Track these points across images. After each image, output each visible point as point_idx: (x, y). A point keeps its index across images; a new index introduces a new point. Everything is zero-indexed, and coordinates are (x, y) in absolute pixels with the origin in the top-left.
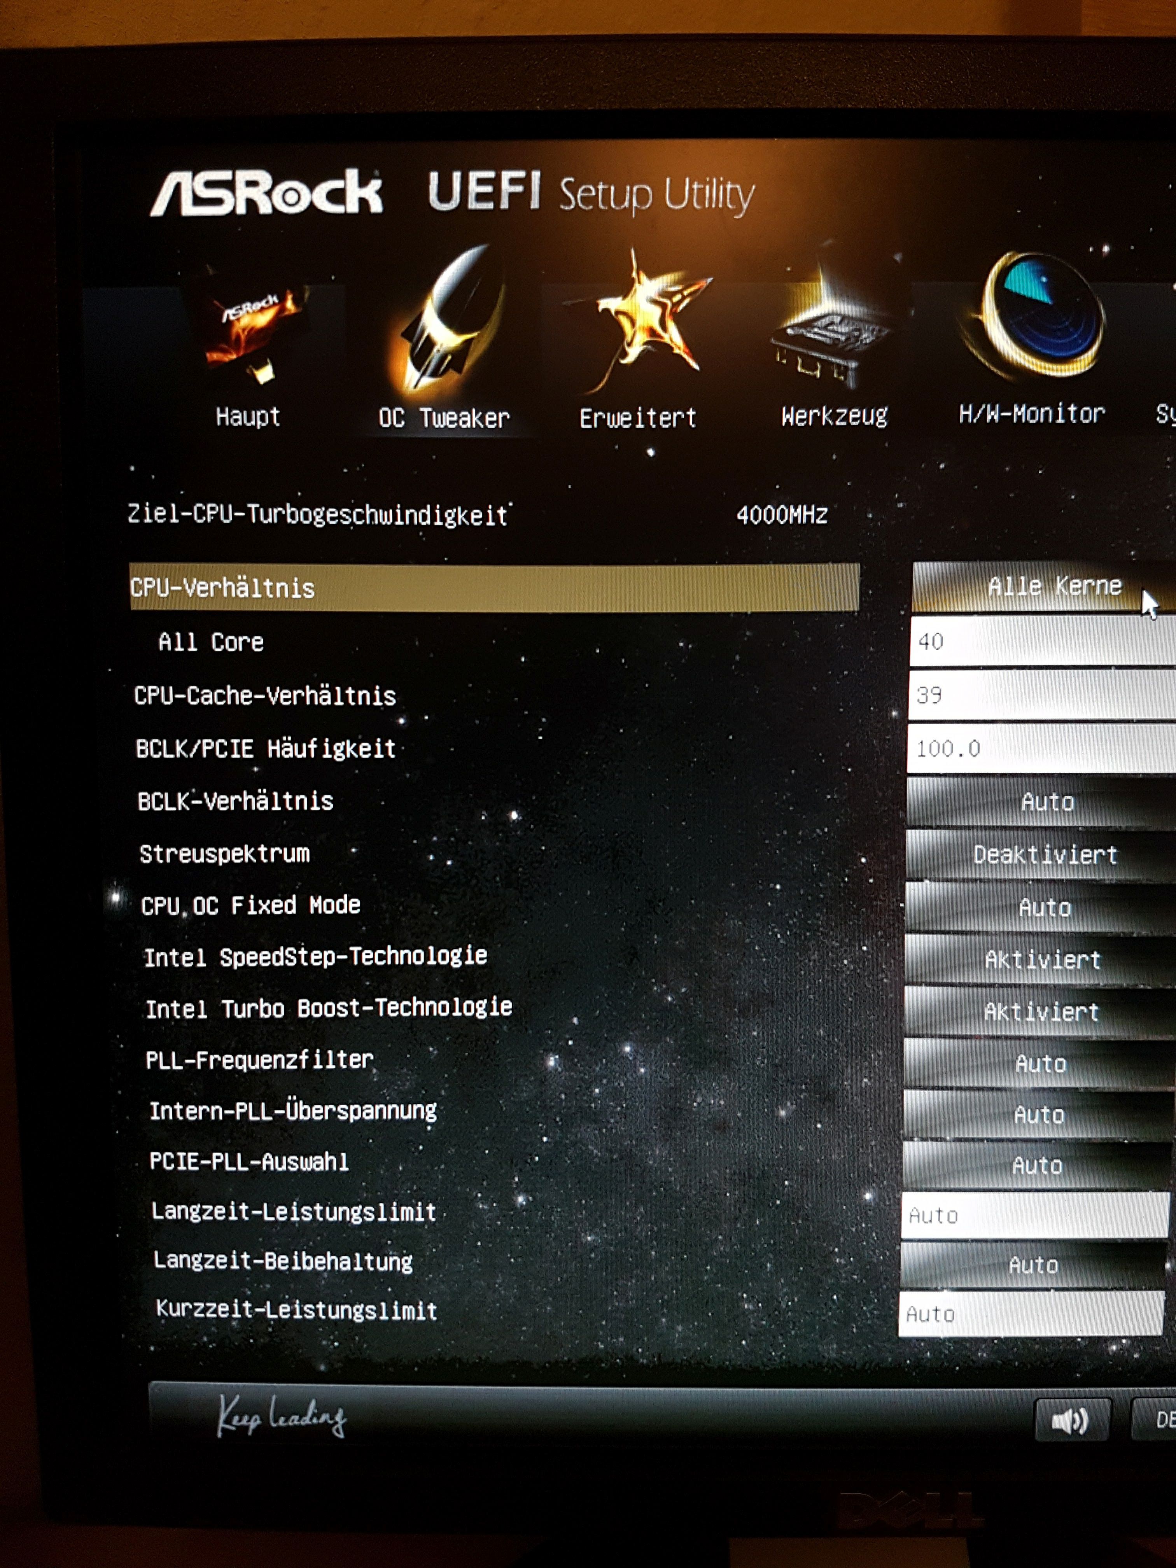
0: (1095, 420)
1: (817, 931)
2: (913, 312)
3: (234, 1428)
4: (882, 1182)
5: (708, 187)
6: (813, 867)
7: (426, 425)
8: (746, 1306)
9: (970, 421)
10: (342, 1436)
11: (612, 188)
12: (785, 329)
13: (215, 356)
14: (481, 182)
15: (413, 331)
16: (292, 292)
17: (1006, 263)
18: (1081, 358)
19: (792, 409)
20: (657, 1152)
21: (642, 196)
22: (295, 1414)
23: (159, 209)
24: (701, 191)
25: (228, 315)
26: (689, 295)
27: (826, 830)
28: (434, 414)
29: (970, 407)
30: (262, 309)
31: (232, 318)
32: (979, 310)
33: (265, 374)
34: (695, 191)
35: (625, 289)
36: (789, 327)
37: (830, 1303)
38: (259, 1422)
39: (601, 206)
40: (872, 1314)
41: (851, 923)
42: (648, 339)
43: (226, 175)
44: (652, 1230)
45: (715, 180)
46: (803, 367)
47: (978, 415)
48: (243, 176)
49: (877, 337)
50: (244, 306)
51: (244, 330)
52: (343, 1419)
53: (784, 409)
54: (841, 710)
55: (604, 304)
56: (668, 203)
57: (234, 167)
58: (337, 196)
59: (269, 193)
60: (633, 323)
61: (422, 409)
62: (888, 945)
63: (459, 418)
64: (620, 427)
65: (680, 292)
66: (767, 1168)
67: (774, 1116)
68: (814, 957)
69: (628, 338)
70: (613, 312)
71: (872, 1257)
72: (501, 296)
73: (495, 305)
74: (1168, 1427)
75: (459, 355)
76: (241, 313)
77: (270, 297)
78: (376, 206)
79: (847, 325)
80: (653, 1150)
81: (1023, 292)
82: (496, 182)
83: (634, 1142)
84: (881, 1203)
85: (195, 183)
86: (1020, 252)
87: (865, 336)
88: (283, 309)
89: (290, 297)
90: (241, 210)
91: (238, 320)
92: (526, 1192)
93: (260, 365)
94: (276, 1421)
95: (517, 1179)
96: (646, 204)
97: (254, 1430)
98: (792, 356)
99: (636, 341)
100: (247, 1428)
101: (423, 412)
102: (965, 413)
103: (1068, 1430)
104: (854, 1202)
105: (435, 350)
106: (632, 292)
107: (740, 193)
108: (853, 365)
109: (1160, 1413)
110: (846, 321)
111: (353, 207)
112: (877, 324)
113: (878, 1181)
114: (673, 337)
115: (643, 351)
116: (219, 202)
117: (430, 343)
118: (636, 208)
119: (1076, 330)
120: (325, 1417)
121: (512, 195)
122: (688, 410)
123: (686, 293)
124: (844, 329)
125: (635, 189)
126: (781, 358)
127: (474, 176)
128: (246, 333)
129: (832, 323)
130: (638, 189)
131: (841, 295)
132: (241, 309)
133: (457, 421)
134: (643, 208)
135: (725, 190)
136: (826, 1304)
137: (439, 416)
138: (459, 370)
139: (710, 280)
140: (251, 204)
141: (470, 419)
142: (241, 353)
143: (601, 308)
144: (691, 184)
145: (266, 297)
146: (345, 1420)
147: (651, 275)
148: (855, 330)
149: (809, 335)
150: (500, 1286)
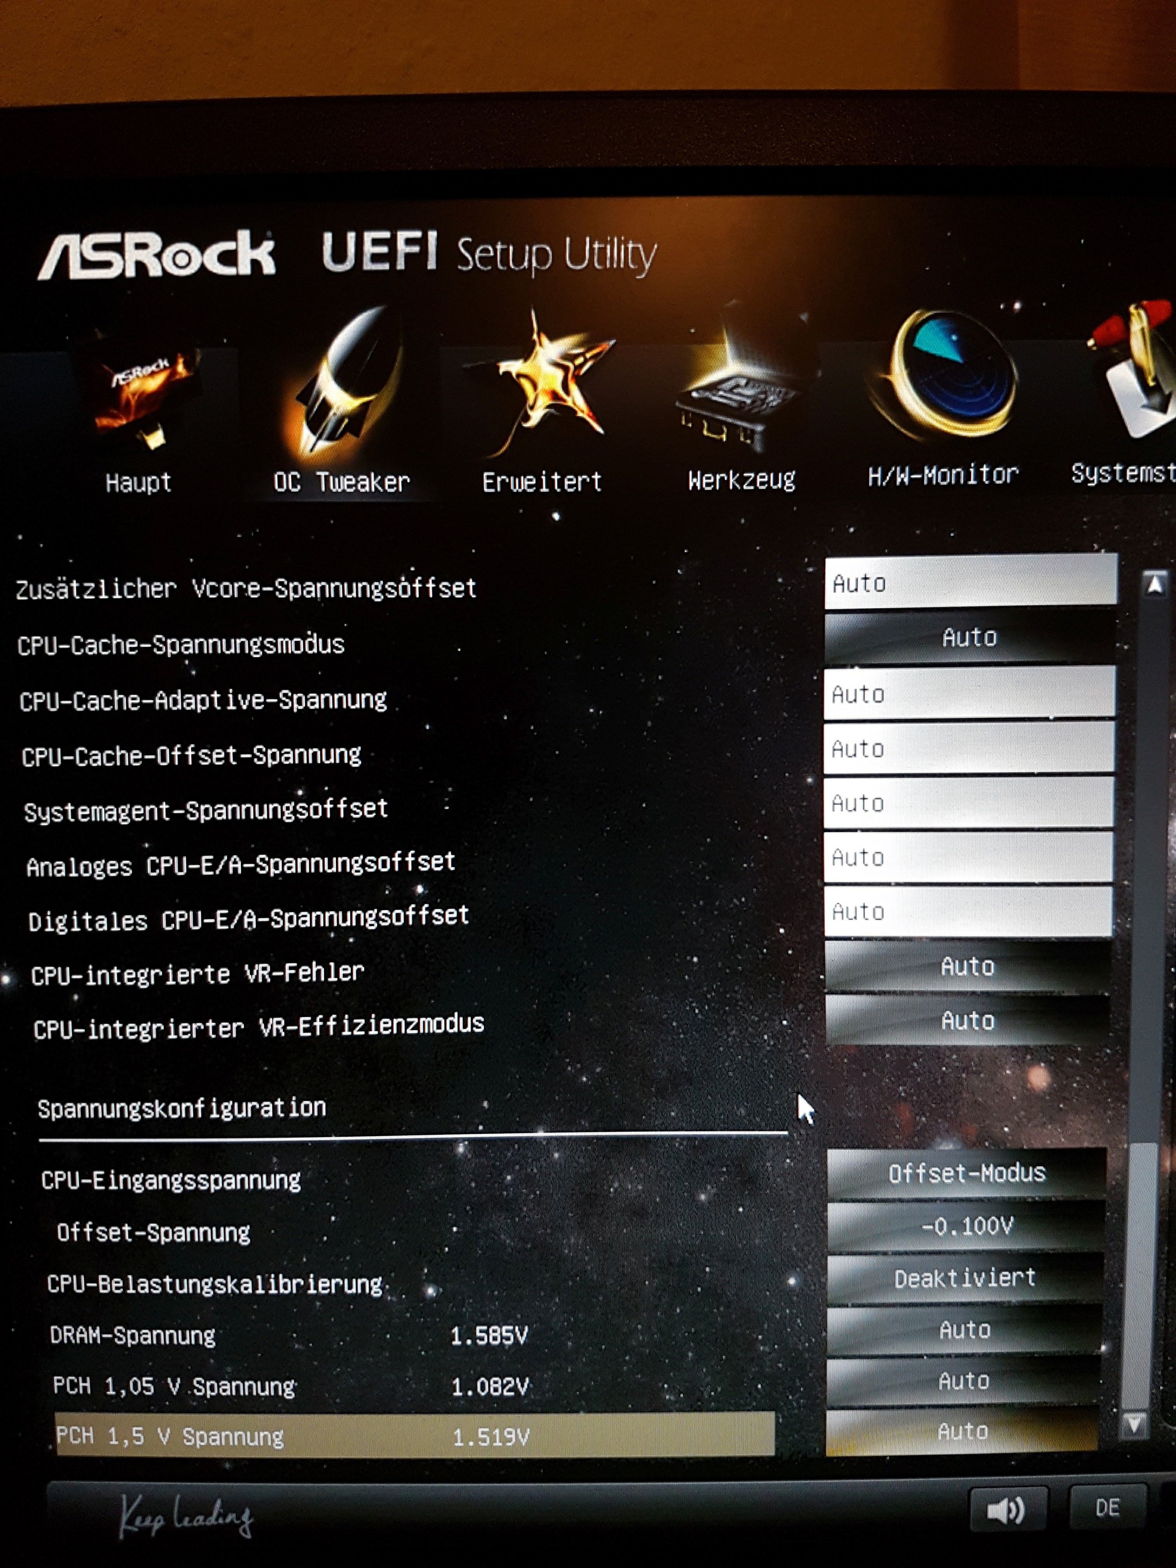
0: (1008, 481)
1: (736, 1005)
2: (820, 374)
3: (136, 1530)
4: (806, 1266)
5: (609, 247)
6: (730, 939)
7: (323, 489)
8: (667, 1397)
9: (879, 483)
10: (249, 1536)
11: (511, 248)
12: (690, 392)
13: (105, 422)
14: (376, 242)
15: (308, 394)
16: (183, 356)
17: (914, 323)
18: (994, 417)
19: (699, 473)
20: (573, 1241)
21: (542, 256)
22: (201, 1514)
23: (46, 273)
24: (602, 251)
25: (118, 380)
26: (591, 358)
27: (743, 899)
28: (331, 478)
29: (880, 469)
30: (153, 374)
31: (122, 383)
32: (888, 370)
33: (156, 440)
34: (596, 251)
35: (526, 351)
36: (693, 390)
37: (754, 1393)
38: (162, 1523)
39: (500, 267)
40: (798, 1403)
41: (770, 996)
42: (551, 402)
43: (115, 238)
44: (568, 1320)
45: (616, 240)
46: (709, 430)
47: (888, 478)
48: (132, 238)
49: (784, 400)
50: (134, 370)
51: (134, 395)
52: (250, 1519)
53: (691, 473)
54: (756, 777)
55: (505, 366)
56: (569, 263)
57: (123, 230)
58: (229, 258)
59: (159, 256)
60: (535, 386)
61: (318, 473)
62: (809, 1018)
63: (357, 482)
64: (524, 490)
65: (583, 354)
66: (687, 1254)
67: (694, 1200)
68: (734, 1032)
69: (531, 401)
70: (514, 375)
71: (796, 1344)
72: (399, 357)
73: (393, 368)
74: (1107, 1515)
75: (356, 419)
76: (131, 377)
77: (160, 361)
78: (269, 268)
79: (753, 387)
80: (569, 1240)
81: (933, 351)
82: (392, 243)
83: (549, 1231)
84: (805, 1288)
85: (84, 246)
86: (929, 310)
87: (771, 398)
88: (174, 372)
89: (181, 361)
90: (131, 273)
91: (128, 384)
92: (435, 1283)
93: (151, 430)
94: (180, 1521)
95: (426, 1271)
96: (545, 264)
97: (158, 1531)
98: (697, 420)
99: (539, 403)
100: (150, 1529)
101: (320, 476)
102: (874, 475)
103: (1004, 1520)
104: (778, 1288)
105: (331, 413)
106: (534, 355)
107: (642, 253)
108: (759, 428)
109: (1099, 1501)
110: (751, 384)
111: (245, 269)
112: (783, 387)
113: (802, 1265)
114: (576, 400)
115: (545, 415)
116: (108, 265)
117: (326, 406)
118: (536, 269)
119: (988, 390)
120: (231, 1517)
121: (408, 256)
122: (594, 474)
123: (588, 355)
124: (749, 392)
125: (534, 248)
126: (687, 422)
127: (368, 236)
128: (136, 397)
129: (737, 386)
130: (537, 249)
131: (747, 358)
132: (131, 373)
133: (356, 485)
134: (543, 268)
135: (626, 249)
136: (750, 1394)
137: (337, 480)
138: (357, 434)
139: (612, 342)
140: (141, 267)
141: (368, 483)
142: (132, 418)
143: (501, 371)
144: (591, 244)
145: (156, 361)
146: (252, 1520)
147: (552, 338)
148: (761, 393)
149: (715, 398)
150: (410, 1379)
